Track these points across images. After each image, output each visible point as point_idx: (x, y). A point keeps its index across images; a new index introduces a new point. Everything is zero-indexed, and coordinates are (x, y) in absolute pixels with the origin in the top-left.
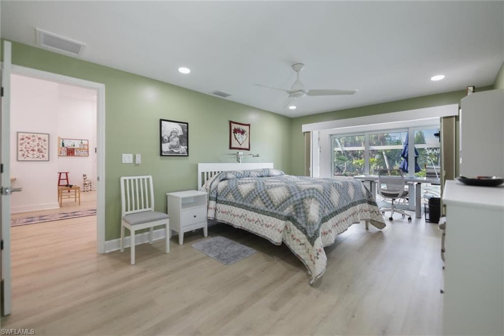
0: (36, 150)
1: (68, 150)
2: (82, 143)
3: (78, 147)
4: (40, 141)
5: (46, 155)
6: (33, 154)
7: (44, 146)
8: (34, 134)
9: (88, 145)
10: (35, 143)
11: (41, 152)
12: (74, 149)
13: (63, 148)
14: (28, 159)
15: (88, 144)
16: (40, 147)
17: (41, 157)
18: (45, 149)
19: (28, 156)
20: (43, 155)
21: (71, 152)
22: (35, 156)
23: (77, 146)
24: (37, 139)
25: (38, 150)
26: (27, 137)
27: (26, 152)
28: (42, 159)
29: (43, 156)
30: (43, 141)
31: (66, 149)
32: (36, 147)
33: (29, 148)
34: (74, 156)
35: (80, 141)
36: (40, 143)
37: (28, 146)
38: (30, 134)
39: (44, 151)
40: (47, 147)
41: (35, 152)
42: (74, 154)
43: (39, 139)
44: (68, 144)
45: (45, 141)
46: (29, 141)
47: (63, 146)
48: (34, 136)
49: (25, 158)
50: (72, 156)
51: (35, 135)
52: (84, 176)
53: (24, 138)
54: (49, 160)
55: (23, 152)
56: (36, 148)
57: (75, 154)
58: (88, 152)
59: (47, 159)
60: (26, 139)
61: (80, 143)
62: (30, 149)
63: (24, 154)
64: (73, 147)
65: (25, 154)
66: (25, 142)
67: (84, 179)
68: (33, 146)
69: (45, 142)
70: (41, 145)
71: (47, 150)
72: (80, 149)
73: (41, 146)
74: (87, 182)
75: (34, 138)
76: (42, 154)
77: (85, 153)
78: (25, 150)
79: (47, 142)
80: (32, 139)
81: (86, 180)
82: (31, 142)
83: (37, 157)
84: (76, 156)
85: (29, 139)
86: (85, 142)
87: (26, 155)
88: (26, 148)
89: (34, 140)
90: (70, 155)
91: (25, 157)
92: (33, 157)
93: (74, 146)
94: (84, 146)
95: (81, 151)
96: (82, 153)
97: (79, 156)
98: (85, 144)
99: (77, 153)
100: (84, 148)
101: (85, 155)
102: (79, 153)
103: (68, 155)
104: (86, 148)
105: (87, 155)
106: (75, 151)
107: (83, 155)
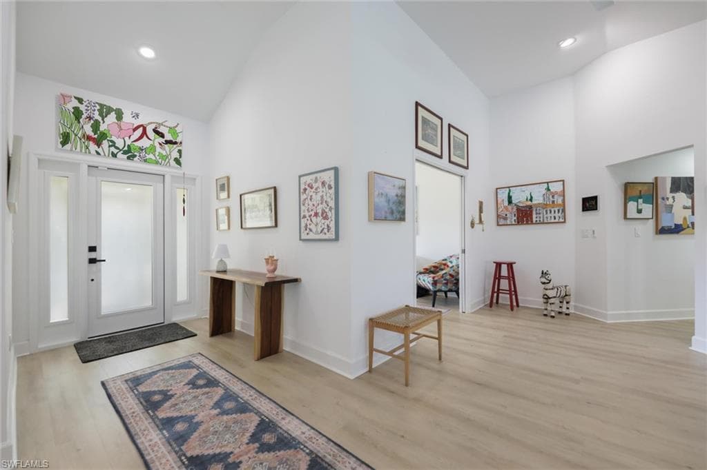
1: (519, 210)
2: (548, 189)
3: (541, 200)
4: (324, 189)
8: (317, 175)
9: (563, 194)
12: (530, 207)
13: (510, 207)
15: (564, 191)
21: (525, 215)
23: (538, 199)
24: (320, 185)
26: (309, 186)
31: (515, 210)
34: (532, 223)
35: (546, 185)
42: (532, 222)
43: (323, 184)
44: (520, 197)
46: (312, 192)
47: (510, 202)
48: (316, 180)
50: (527, 223)
57: (534, 220)
58: (564, 211)
60: (308, 190)
61: (544, 192)
64: (529, 203)
66: (308, 195)
72: (545, 206)
74: (551, 293)
77: (557, 215)
80: (315, 186)
82: (314, 196)
84: (537, 224)
85: (312, 187)
86: (556, 187)
89: (316, 189)
90: (522, 223)
93: (531, 200)
94: (553, 197)
95: (546, 211)
96: (549, 215)
97: (543, 223)
98: (556, 193)
99: (538, 215)
100: (553, 202)
101: (557, 220)
102: (541, 215)
103: (518, 222)
104: (560, 201)
105: (561, 220)
106: (534, 212)
107: (553, 220)
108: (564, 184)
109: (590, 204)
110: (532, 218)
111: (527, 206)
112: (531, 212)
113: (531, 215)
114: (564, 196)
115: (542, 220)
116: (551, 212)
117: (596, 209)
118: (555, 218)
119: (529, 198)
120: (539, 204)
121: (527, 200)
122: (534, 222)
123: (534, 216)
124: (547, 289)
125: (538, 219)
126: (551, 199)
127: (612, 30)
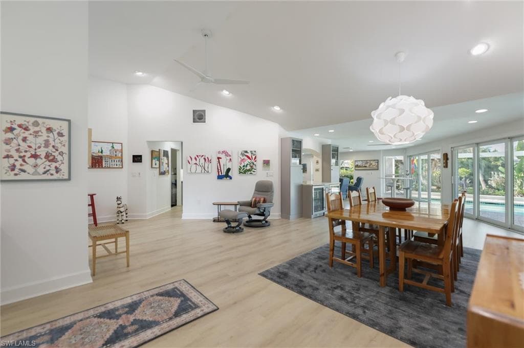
0: (43, 156)
1: (93, 158)
2: (113, 147)
3: (108, 153)
4: (51, 135)
5: (64, 168)
6: (36, 166)
7: (59, 145)
8: (38, 119)
10: (40, 140)
11: (54, 160)
12: (101, 157)
14: (23, 176)
15: (122, 149)
16: (50, 149)
17: (53, 172)
18: (61, 154)
19: (24, 171)
20: (56, 168)
21: (97, 162)
22: (41, 170)
23: (106, 152)
24: (44, 130)
25: (47, 156)
26: (20, 126)
27: (20, 160)
28: (56, 176)
29: (57, 170)
30: (56, 136)
32: (42, 149)
33: (26, 151)
34: (102, 167)
35: (111, 144)
36: (51, 140)
37: (24, 146)
38: (28, 119)
39: (59, 158)
40: (65, 150)
41: (39, 161)
43: (49, 130)
44: (95, 150)
45: (60, 135)
46: (27, 134)
48: (36, 124)
49: (16, 175)
50: (99, 167)
51: (40, 121)
52: (118, 199)
53: (15, 126)
54: (69, 179)
55: (12, 161)
56: (42, 152)
57: (104, 165)
58: (122, 161)
59: (66, 177)
60: (18, 130)
61: (111, 148)
62: (28, 155)
63: (14, 166)
64: (100, 154)
65: (18, 164)
66: (18, 135)
67: (119, 204)
68: (34, 147)
69: (62, 139)
70: (52, 143)
71: (66, 157)
72: (111, 157)
73: (53, 147)
74: (122, 210)
75: (37, 129)
76: (54, 165)
77: (118, 163)
78: (16, 155)
79: (66, 138)
80: (33, 129)
81: (121, 206)
82: (31, 138)
83: (45, 173)
84: (105, 168)
85: (26, 129)
86: (117, 147)
87: (18, 166)
88: (18, 150)
89: (36, 132)
90: (95, 167)
91: (16, 171)
92: (36, 173)
93: (102, 152)
94: (116, 152)
95: (112, 161)
96: (113, 163)
97: (110, 168)
98: (118, 150)
99: (106, 163)
100: (116, 155)
101: (118, 167)
102: (108, 163)
103: (92, 167)
104: (120, 155)
105: (120, 167)
106: (104, 161)
107: (115, 166)
108: (122, 145)
109: (137, 159)
110: (102, 165)
111: (99, 156)
112: (102, 160)
113: (102, 162)
114: (122, 152)
115: (108, 165)
116: (114, 161)
117: (141, 162)
118: (117, 165)
119: (100, 151)
120: (107, 155)
121: (99, 152)
122: (104, 167)
123: (104, 163)
124: (120, 208)
125: (106, 165)
126: (115, 153)
127: (157, 79)
